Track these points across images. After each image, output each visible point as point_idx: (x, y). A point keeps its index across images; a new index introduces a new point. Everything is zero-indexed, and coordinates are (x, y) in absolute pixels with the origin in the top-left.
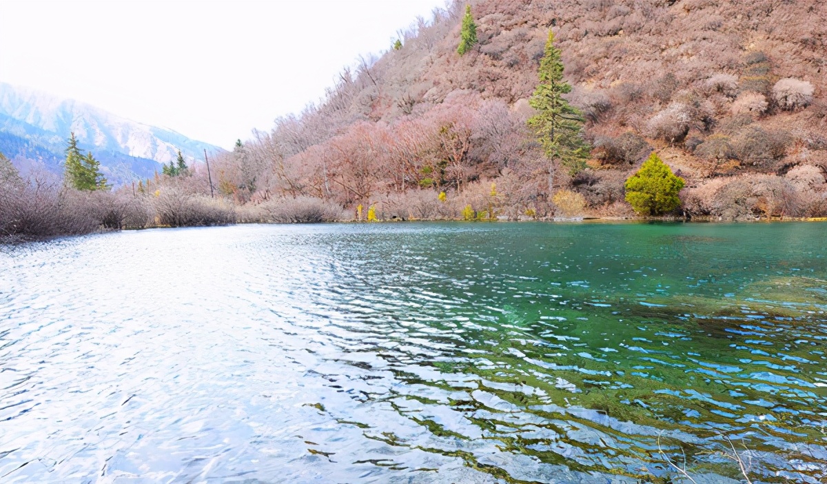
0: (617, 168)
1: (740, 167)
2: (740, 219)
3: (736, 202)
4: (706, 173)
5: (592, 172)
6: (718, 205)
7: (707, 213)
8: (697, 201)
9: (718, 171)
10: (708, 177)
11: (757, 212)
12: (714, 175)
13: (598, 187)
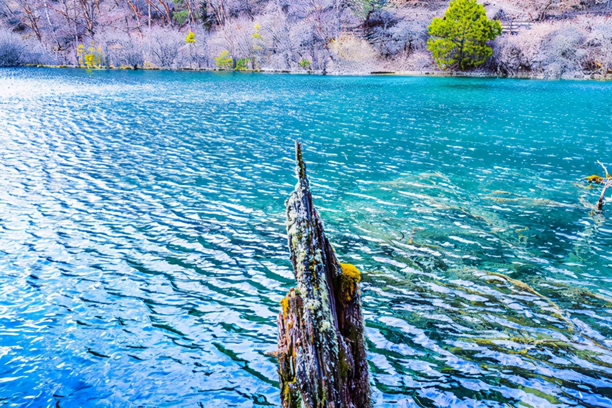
0: (426, 6)
1: (580, 6)
2: (566, 76)
3: (563, 54)
4: (535, 14)
5: (393, 10)
6: (541, 57)
7: (527, 68)
8: (516, 52)
9: (550, 13)
10: (537, 20)
11: (590, 67)
12: (544, 17)
13: (396, 31)
